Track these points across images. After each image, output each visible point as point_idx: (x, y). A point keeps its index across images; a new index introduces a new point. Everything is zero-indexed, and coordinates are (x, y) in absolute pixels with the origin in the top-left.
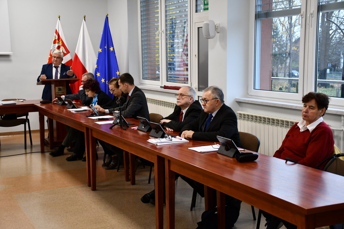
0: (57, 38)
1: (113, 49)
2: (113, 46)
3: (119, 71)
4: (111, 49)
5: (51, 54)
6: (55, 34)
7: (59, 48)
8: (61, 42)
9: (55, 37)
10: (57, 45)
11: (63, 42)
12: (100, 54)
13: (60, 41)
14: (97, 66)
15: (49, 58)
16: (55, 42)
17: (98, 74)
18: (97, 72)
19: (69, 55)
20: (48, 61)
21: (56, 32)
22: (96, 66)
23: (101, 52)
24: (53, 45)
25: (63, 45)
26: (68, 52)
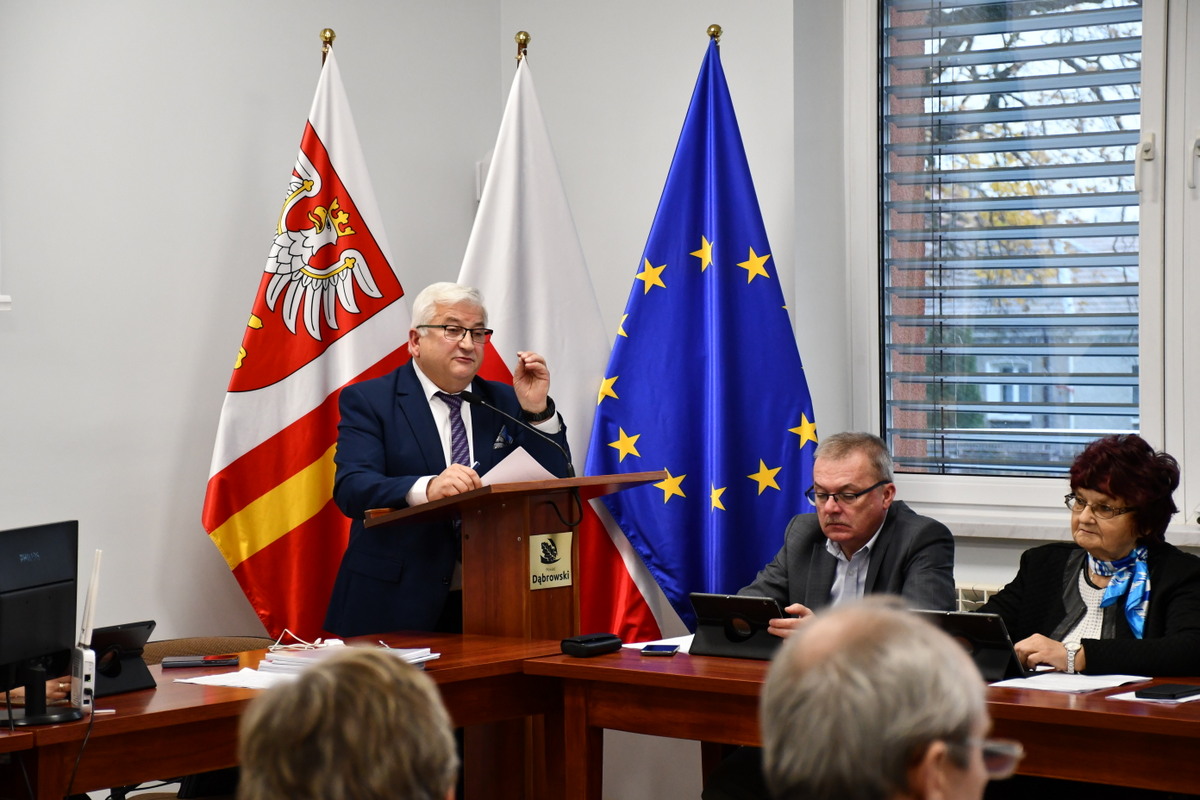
0: (316, 187)
1: (770, 265)
2: (764, 248)
3: (811, 420)
4: (754, 266)
5: (271, 304)
6: (302, 156)
7: (326, 257)
8: (343, 218)
9: (304, 182)
10: (314, 239)
11: (356, 220)
12: (642, 303)
13: (335, 214)
14: (614, 387)
15: (253, 332)
16: (298, 220)
17: (625, 445)
18: (610, 425)
19: (395, 308)
20: (242, 354)
21: (314, 147)
22: (605, 387)
23: (654, 287)
24: (283, 237)
25: (361, 239)
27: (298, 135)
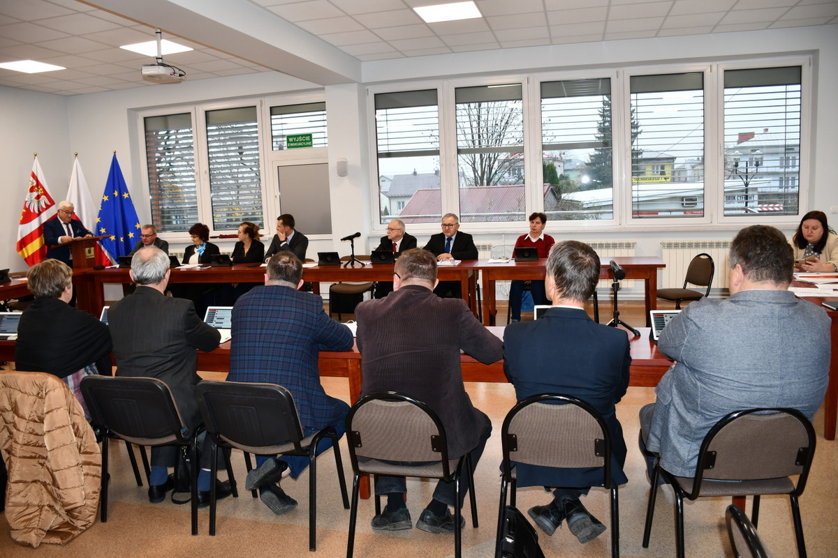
0: (35, 184)
1: (129, 195)
2: (127, 192)
4: (126, 195)
5: (27, 207)
6: (32, 178)
7: (38, 197)
8: (41, 190)
9: (33, 183)
10: (35, 194)
11: (44, 190)
12: (104, 204)
13: (39, 189)
14: (100, 220)
15: (24, 213)
16: (32, 190)
17: (103, 231)
18: (99, 227)
19: (54, 206)
20: (22, 217)
21: (34, 176)
23: (106, 200)
24: (29, 194)
25: (45, 194)
26: (52, 203)
27: (31, 174)
